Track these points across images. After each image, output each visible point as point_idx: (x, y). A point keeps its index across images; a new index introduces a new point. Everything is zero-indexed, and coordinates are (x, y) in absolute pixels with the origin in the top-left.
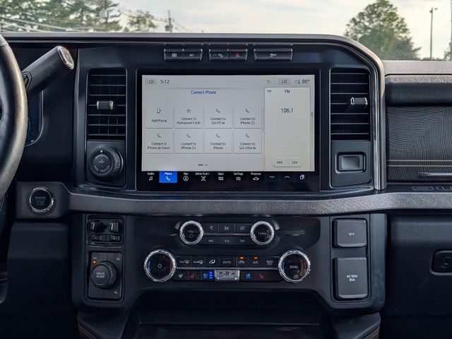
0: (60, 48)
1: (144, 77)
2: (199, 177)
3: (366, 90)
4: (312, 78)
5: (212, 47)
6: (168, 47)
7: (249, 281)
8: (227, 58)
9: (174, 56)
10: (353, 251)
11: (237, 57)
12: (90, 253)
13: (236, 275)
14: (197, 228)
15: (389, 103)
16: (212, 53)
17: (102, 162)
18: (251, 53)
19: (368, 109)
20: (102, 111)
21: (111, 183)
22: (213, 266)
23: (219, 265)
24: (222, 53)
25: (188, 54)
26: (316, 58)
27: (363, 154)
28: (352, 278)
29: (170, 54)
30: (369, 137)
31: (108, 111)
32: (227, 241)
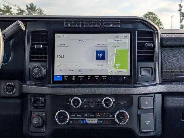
0: (19, 21)
1: (56, 34)
2: (80, 78)
3: (152, 40)
4: (128, 35)
5: (85, 21)
6: (66, 21)
7: (101, 124)
8: (91, 26)
9: (69, 25)
10: (147, 111)
11: (96, 26)
12: (31, 112)
13: (95, 121)
14: (78, 100)
15: (162, 46)
16: (85, 24)
17: (37, 71)
18: (102, 24)
19: (153, 48)
20: (37, 49)
21: (40, 81)
22: (85, 117)
23: (88, 117)
24: (90, 24)
25: (74, 24)
26: (130, 26)
27: (151, 68)
28: (147, 123)
29: (67, 24)
30: (153, 61)
31: (40, 49)
32: (92, 106)
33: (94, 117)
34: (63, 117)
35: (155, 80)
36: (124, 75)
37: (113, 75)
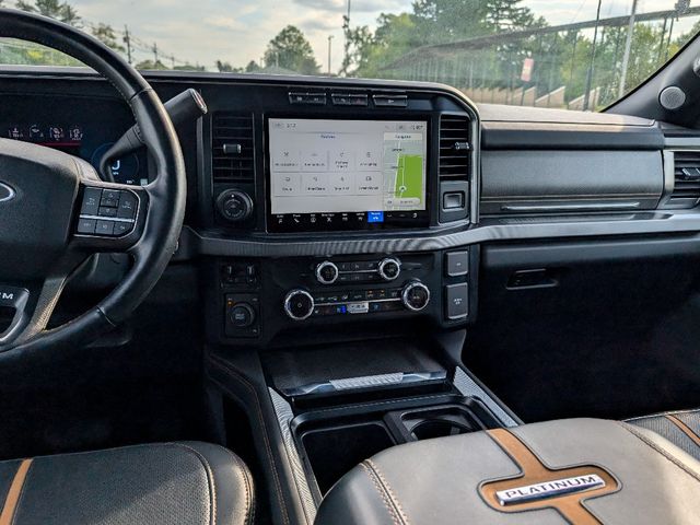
0: (193, 90)
1: (270, 120)
2: (326, 218)
3: (467, 136)
4: (424, 124)
5: (335, 91)
6: (291, 90)
7: (376, 311)
8: (349, 103)
9: (300, 99)
10: (457, 279)
11: (359, 102)
12: (225, 295)
13: (365, 307)
14: (322, 271)
15: (484, 147)
16: (335, 97)
17: (233, 206)
18: (370, 96)
19: (468, 153)
20: (229, 154)
21: (242, 228)
22: (345, 301)
23: (351, 299)
24: (345, 98)
25: (312, 97)
26: (426, 105)
27: (463, 193)
28: (458, 301)
29: (295, 97)
30: (468, 178)
31: (236, 154)
32: (357, 278)
33: (364, 299)
34: (300, 305)
35: (468, 216)
36: (413, 209)
37: (393, 209)
